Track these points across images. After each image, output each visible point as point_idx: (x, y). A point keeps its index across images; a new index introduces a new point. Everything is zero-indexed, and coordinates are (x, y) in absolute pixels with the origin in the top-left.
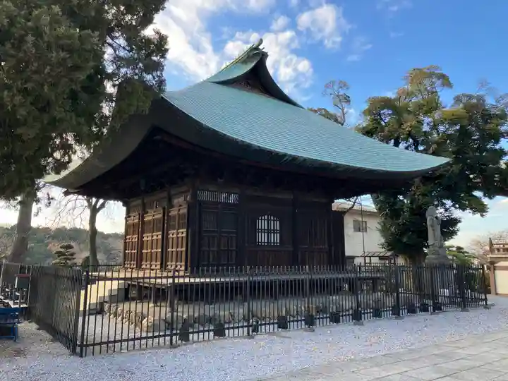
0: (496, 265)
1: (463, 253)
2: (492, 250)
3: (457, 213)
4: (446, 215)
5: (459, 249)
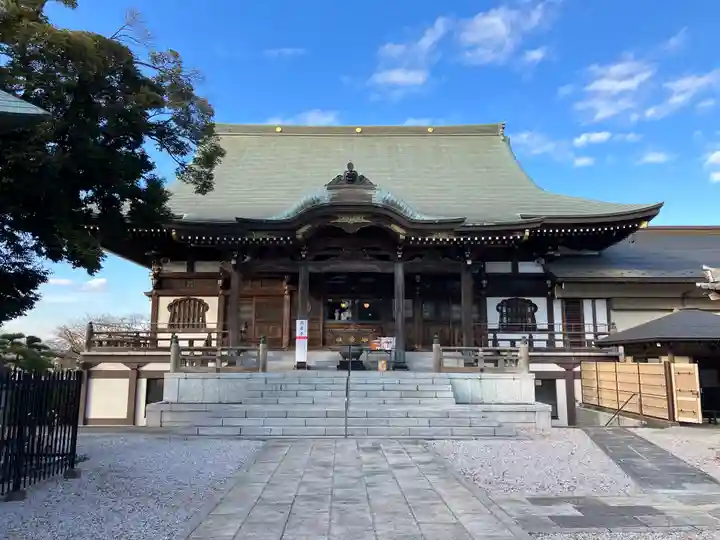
0: (93, 369)
1: (39, 348)
2: (90, 344)
3: (40, 262)
4: (13, 259)
5: (32, 340)
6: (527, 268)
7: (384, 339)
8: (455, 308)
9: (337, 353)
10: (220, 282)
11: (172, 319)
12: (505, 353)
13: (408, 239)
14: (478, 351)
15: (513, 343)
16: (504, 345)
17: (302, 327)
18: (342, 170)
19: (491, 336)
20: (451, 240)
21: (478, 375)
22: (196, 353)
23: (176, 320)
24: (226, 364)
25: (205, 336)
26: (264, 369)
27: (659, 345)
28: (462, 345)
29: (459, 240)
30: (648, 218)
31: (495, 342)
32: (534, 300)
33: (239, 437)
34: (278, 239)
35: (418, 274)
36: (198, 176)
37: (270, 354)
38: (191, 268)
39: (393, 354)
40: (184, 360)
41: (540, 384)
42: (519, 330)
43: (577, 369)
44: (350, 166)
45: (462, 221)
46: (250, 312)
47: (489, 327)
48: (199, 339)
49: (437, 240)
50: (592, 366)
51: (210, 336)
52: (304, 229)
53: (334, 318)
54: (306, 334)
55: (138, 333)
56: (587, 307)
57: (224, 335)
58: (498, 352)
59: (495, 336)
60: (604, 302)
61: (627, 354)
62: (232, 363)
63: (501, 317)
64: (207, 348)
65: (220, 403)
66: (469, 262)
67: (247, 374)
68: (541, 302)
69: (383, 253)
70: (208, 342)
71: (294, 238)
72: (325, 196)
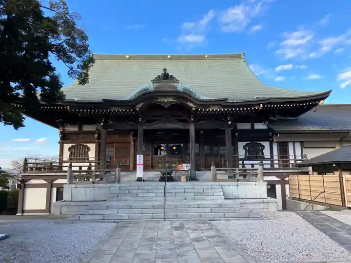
6: (259, 126)
7: (184, 165)
8: (221, 148)
9: (159, 173)
10: (96, 135)
11: (71, 155)
12: (249, 171)
13: (197, 110)
14: (235, 170)
15: (253, 165)
16: (248, 167)
17: (140, 159)
18: (160, 73)
19: (240, 162)
20: (220, 110)
21: (236, 183)
22: (82, 174)
23: (73, 156)
24: (99, 179)
25: (88, 164)
26: (119, 182)
27: (334, 165)
28: (226, 167)
29: (224, 110)
30: (324, 99)
31: (243, 165)
32: (263, 143)
33: (103, 221)
34: (126, 111)
35: (202, 130)
36: (80, 75)
37: (122, 173)
38: (80, 128)
39: (189, 173)
40: (75, 177)
41: (270, 187)
42: (256, 159)
43: (287, 179)
44: (165, 70)
45: (226, 99)
46: (113, 151)
47: (240, 157)
48: (85, 166)
49: (213, 110)
50: (296, 177)
51: (90, 164)
52: (140, 106)
53: (157, 154)
54: (142, 163)
55: (51, 163)
56: (290, 146)
57: (99, 164)
58: (245, 170)
59: (243, 162)
60: (300, 143)
61: (314, 170)
62: (101, 179)
63: (246, 152)
64: (89, 171)
65: (95, 201)
66: (230, 123)
67: (110, 185)
68: (266, 144)
69: (183, 118)
70: (90, 167)
71: (135, 110)
72: (151, 87)
